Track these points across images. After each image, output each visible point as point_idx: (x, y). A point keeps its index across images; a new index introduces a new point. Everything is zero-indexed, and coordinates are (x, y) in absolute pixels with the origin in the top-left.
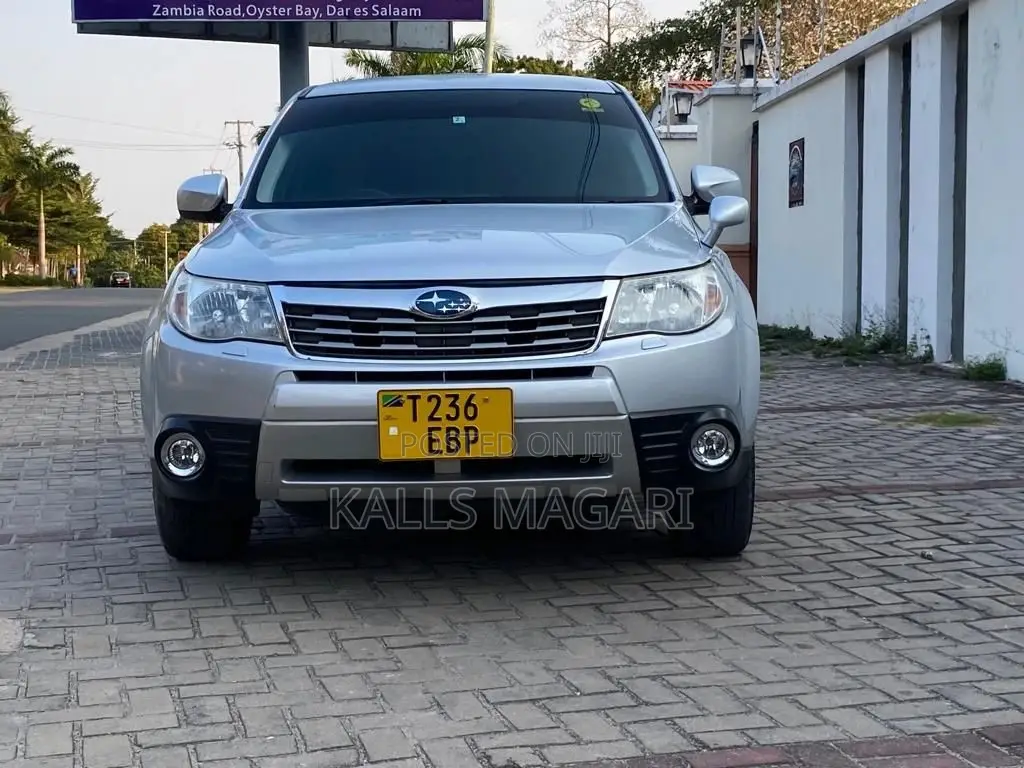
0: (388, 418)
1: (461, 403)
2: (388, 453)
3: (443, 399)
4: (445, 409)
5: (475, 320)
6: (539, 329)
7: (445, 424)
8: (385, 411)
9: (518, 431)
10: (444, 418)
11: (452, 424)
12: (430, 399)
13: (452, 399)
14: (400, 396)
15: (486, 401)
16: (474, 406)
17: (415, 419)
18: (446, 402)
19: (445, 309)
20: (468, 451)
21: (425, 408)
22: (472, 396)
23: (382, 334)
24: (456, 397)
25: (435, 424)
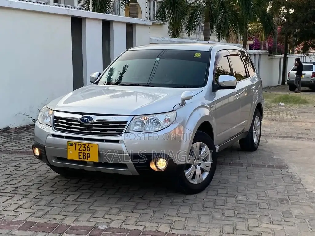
0: (70, 149)
1: (86, 147)
2: (69, 158)
3: (82, 145)
4: (82, 148)
5: (94, 125)
6: (109, 128)
7: (82, 152)
8: (69, 147)
10: (82, 150)
11: (84, 152)
12: (79, 144)
14: (72, 143)
15: (92, 147)
16: (89, 148)
17: (76, 150)
19: (86, 121)
20: (88, 159)
21: (78, 147)
22: (89, 145)
23: (72, 126)
24: (85, 145)
25: (80, 152)
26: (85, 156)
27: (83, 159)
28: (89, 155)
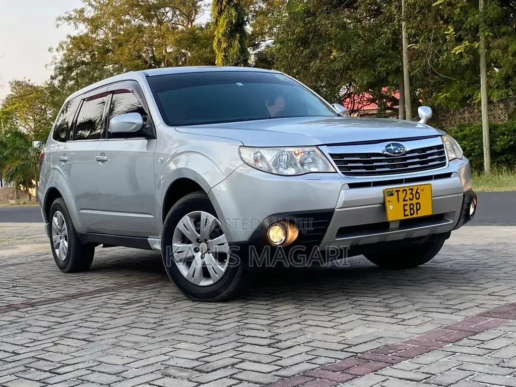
0: (389, 201)
1: (414, 192)
2: (390, 218)
3: (408, 191)
4: (409, 196)
5: (408, 155)
6: (429, 158)
7: (409, 202)
8: (388, 198)
9: (434, 203)
10: (408, 200)
11: (411, 202)
12: (403, 190)
13: (411, 191)
14: (392, 191)
15: (422, 190)
16: (419, 193)
17: (398, 201)
19: (397, 151)
20: (417, 214)
21: (402, 195)
22: (417, 189)
23: (375, 164)
24: (412, 189)
25: (405, 203)
26: (413, 209)
27: (411, 214)
28: (418, 205)
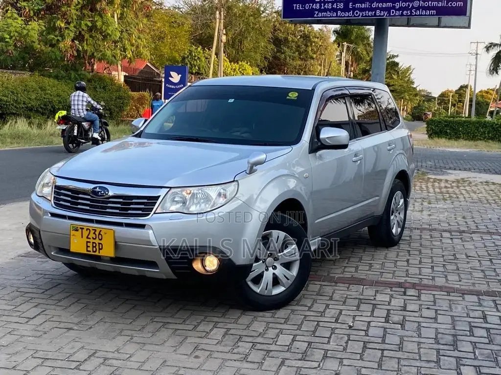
0: (74, 235)
1: (97, 233)
2: (73, 249)
3: (91, 230)
4: (92, 235)
5: (110, 200)
6: (132, 206)
7: (92, 240)
8: (73, 232)
9: (116, 246)
10: (91, 238)
11: (94, 241)
12: (87, 229)
14: (77, 227)
15: (106, 233)
16: (101, 235)
17: (82, 237)
18: (92, 232)
19: (100, 194)
20: (99, 252)
21: (86, 233)
22: (101, 231)
23: (80, 201)
24: (95, 230)
25: (88, 240)
26: (95, 247)
27: (93, 252)
28: (101, 245)
